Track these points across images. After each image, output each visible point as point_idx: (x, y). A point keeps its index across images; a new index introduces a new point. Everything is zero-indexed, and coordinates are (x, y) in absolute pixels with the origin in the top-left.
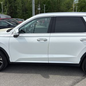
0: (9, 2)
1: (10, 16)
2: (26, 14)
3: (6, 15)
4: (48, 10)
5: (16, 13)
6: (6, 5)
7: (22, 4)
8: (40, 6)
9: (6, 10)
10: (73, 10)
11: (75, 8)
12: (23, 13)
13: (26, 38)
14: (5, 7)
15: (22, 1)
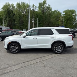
0: (9, 16)
1: (10, 27)
2: (22, 25)
3: (6, 26)
4: (40, 22)
5: (14, 25)
6: (6, 19)
7: (19, 18)
8: (34, 19)
9: (6, 23)
10: (60, 21)
11: (62, 20)
12: (20, 25)
13: (29, 38)
14: (6, 20)
15: (19, 16)
